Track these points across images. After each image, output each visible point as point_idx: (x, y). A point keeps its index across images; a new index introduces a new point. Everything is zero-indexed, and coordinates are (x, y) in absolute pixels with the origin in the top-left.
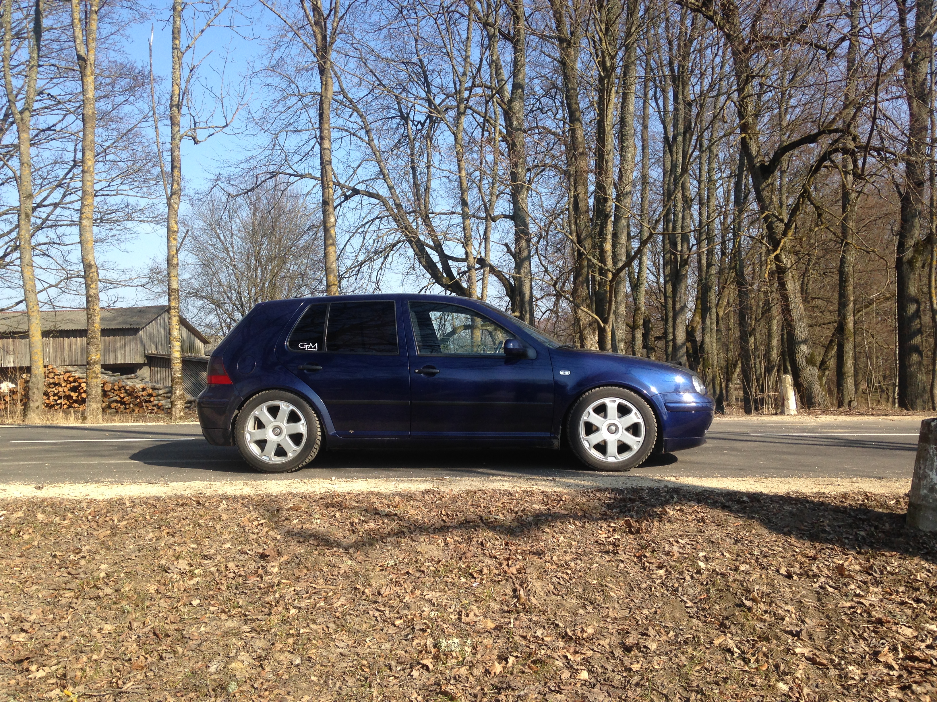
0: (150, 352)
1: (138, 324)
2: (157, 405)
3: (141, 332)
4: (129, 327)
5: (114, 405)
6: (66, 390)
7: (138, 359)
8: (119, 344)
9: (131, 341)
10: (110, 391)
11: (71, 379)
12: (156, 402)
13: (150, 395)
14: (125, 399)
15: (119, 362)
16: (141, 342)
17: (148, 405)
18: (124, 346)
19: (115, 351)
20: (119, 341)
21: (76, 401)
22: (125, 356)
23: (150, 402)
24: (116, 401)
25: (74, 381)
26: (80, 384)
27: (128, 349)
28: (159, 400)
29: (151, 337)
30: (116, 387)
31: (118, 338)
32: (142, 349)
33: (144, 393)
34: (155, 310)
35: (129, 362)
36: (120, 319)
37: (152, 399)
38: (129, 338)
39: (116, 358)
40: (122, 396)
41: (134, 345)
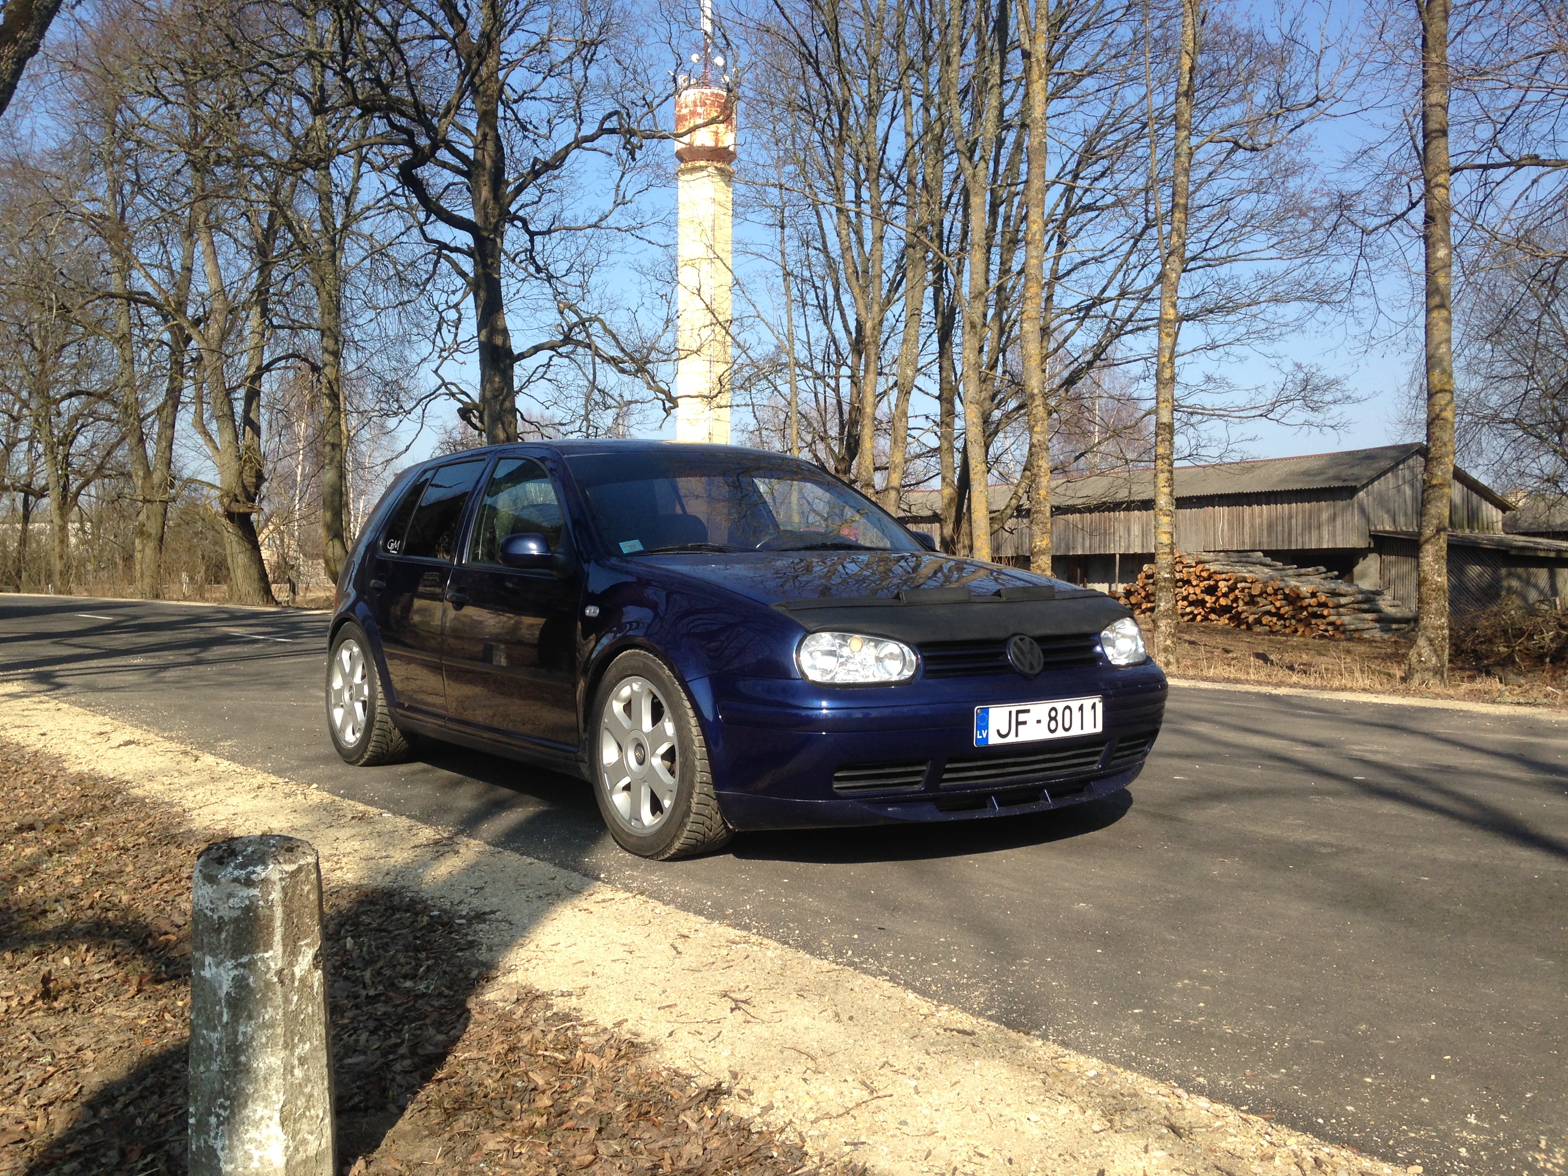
0: (1380, 528)
1: (1356, 479)
2: (1332, 624)
3: (1361, 494)
4: (1340, 484)
5: (1266, 619)
6: (1198, 591)
7: (1355, 541)
8: (1325, 516)
9: (1344, 509)
10: (1260, 595)
11: (1205, 574)
12: (1332, 618)
13: (1324, 605)
14: (1282, 611)
15: (1325, 546)
16: (1363, 511)
17: (1319, 621)
18: (1334, 518)
19: (1319, 527)
20: (1325, 509)
21: (1213, 610)
22: (1334, 536)
23: (1324, 617)
24: (1268, 613)
25: (1209, 578)
26: (1217, 582)
27: (1339, 522)
28: (1339, 615)
29: (1382, 501)
30: (1270, 590)
31: (1323, 504)
32: (1363, 522)
33: (1313, 601)
34: (1394, 453)
35: (1340, 545)
36: (1331, 472)
37: (1326, 613)
38: (1340, 504)
39: (1320, 538)
40: (1278, 604)
41: (1349, 518)
